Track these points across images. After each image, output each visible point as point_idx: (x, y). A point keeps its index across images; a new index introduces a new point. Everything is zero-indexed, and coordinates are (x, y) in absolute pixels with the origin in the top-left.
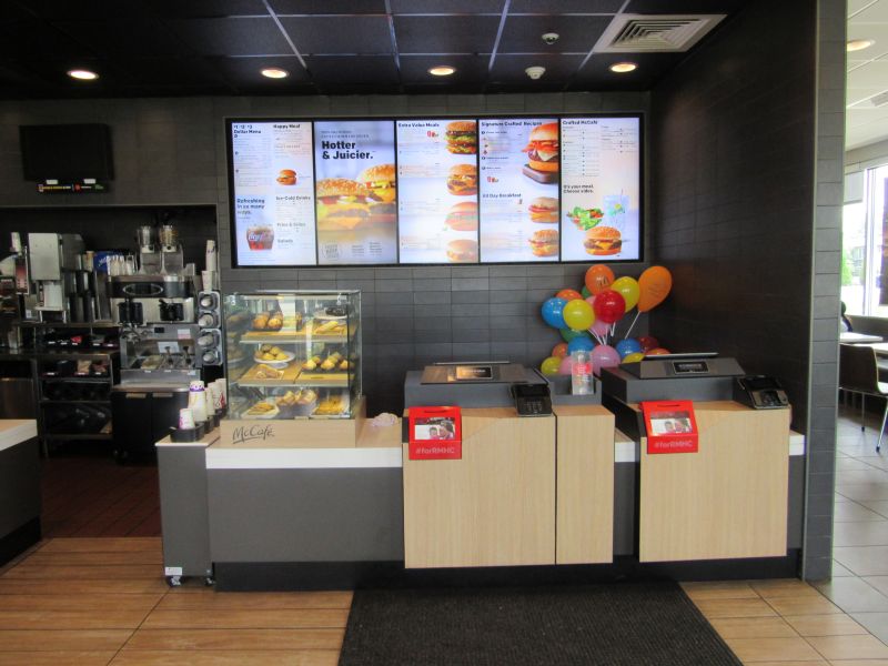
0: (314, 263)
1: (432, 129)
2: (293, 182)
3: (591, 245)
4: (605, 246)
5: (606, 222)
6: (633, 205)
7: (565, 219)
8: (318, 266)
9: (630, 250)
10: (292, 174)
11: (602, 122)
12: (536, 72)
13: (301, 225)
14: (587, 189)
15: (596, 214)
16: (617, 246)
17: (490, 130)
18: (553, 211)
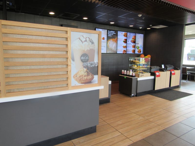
0: (106, 53)
1: (122, 33)
2: (104, 39)
3: (138, 52)
4: (140, 52)
5: (140, 48)
6: (142, 46)
7: (136, 48)
8: (107, 53)
9: (142, 53)
10: (104, 38)
11: (140, 34)
12: (141, 28)
13: (104, 46)
14: (138, 44)
15: (139, 47)
16: (141, 52)
17: (128, 34)
18: (134, 47)
